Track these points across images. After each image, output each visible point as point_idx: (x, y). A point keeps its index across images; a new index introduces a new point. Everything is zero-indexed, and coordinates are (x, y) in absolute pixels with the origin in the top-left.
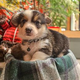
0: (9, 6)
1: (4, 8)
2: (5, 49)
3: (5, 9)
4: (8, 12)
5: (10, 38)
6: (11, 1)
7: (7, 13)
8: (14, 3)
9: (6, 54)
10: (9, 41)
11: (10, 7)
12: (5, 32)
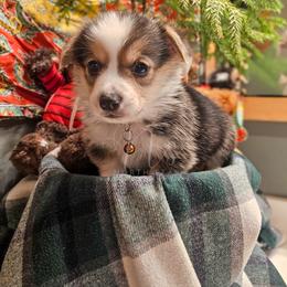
0: (63, 20)
1: (48, 29)
2: (44, 143)
3: (53, 30)
4: (61, 38)
5: (62, 116)
6: (71, 4)
7: (59, 41)
8: (83, 8)
9: (44, 155)
10: (57, 122)
11: (67, 23)
12: (49, 97)
